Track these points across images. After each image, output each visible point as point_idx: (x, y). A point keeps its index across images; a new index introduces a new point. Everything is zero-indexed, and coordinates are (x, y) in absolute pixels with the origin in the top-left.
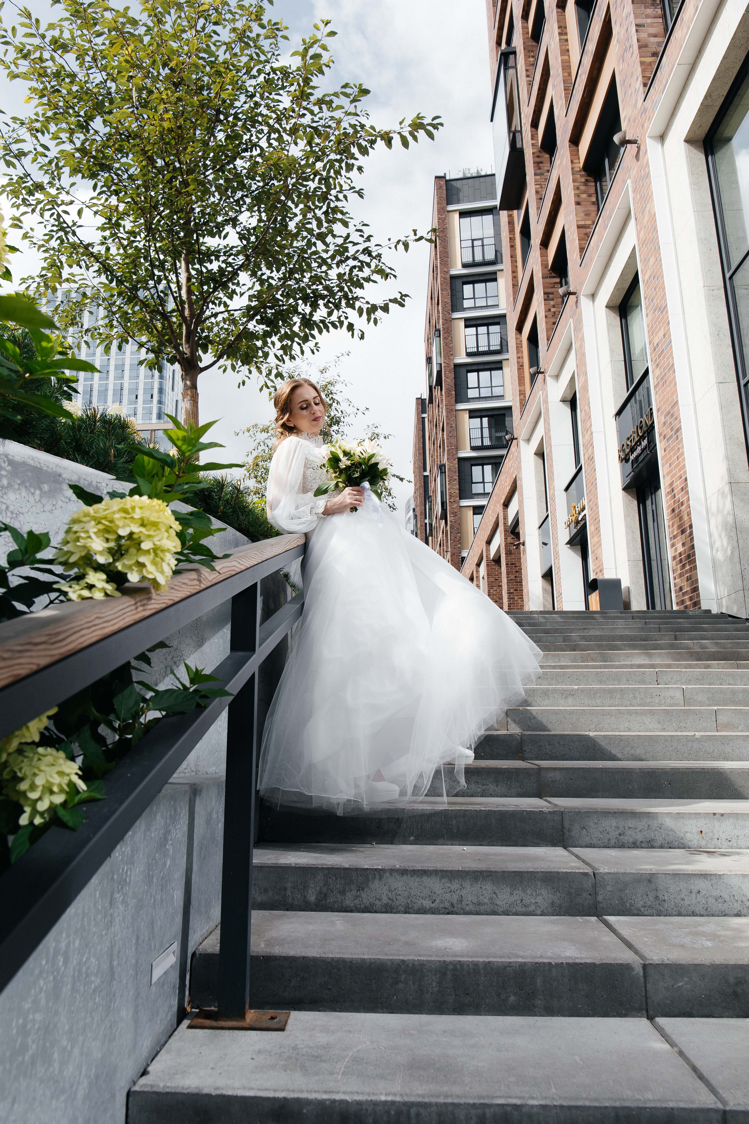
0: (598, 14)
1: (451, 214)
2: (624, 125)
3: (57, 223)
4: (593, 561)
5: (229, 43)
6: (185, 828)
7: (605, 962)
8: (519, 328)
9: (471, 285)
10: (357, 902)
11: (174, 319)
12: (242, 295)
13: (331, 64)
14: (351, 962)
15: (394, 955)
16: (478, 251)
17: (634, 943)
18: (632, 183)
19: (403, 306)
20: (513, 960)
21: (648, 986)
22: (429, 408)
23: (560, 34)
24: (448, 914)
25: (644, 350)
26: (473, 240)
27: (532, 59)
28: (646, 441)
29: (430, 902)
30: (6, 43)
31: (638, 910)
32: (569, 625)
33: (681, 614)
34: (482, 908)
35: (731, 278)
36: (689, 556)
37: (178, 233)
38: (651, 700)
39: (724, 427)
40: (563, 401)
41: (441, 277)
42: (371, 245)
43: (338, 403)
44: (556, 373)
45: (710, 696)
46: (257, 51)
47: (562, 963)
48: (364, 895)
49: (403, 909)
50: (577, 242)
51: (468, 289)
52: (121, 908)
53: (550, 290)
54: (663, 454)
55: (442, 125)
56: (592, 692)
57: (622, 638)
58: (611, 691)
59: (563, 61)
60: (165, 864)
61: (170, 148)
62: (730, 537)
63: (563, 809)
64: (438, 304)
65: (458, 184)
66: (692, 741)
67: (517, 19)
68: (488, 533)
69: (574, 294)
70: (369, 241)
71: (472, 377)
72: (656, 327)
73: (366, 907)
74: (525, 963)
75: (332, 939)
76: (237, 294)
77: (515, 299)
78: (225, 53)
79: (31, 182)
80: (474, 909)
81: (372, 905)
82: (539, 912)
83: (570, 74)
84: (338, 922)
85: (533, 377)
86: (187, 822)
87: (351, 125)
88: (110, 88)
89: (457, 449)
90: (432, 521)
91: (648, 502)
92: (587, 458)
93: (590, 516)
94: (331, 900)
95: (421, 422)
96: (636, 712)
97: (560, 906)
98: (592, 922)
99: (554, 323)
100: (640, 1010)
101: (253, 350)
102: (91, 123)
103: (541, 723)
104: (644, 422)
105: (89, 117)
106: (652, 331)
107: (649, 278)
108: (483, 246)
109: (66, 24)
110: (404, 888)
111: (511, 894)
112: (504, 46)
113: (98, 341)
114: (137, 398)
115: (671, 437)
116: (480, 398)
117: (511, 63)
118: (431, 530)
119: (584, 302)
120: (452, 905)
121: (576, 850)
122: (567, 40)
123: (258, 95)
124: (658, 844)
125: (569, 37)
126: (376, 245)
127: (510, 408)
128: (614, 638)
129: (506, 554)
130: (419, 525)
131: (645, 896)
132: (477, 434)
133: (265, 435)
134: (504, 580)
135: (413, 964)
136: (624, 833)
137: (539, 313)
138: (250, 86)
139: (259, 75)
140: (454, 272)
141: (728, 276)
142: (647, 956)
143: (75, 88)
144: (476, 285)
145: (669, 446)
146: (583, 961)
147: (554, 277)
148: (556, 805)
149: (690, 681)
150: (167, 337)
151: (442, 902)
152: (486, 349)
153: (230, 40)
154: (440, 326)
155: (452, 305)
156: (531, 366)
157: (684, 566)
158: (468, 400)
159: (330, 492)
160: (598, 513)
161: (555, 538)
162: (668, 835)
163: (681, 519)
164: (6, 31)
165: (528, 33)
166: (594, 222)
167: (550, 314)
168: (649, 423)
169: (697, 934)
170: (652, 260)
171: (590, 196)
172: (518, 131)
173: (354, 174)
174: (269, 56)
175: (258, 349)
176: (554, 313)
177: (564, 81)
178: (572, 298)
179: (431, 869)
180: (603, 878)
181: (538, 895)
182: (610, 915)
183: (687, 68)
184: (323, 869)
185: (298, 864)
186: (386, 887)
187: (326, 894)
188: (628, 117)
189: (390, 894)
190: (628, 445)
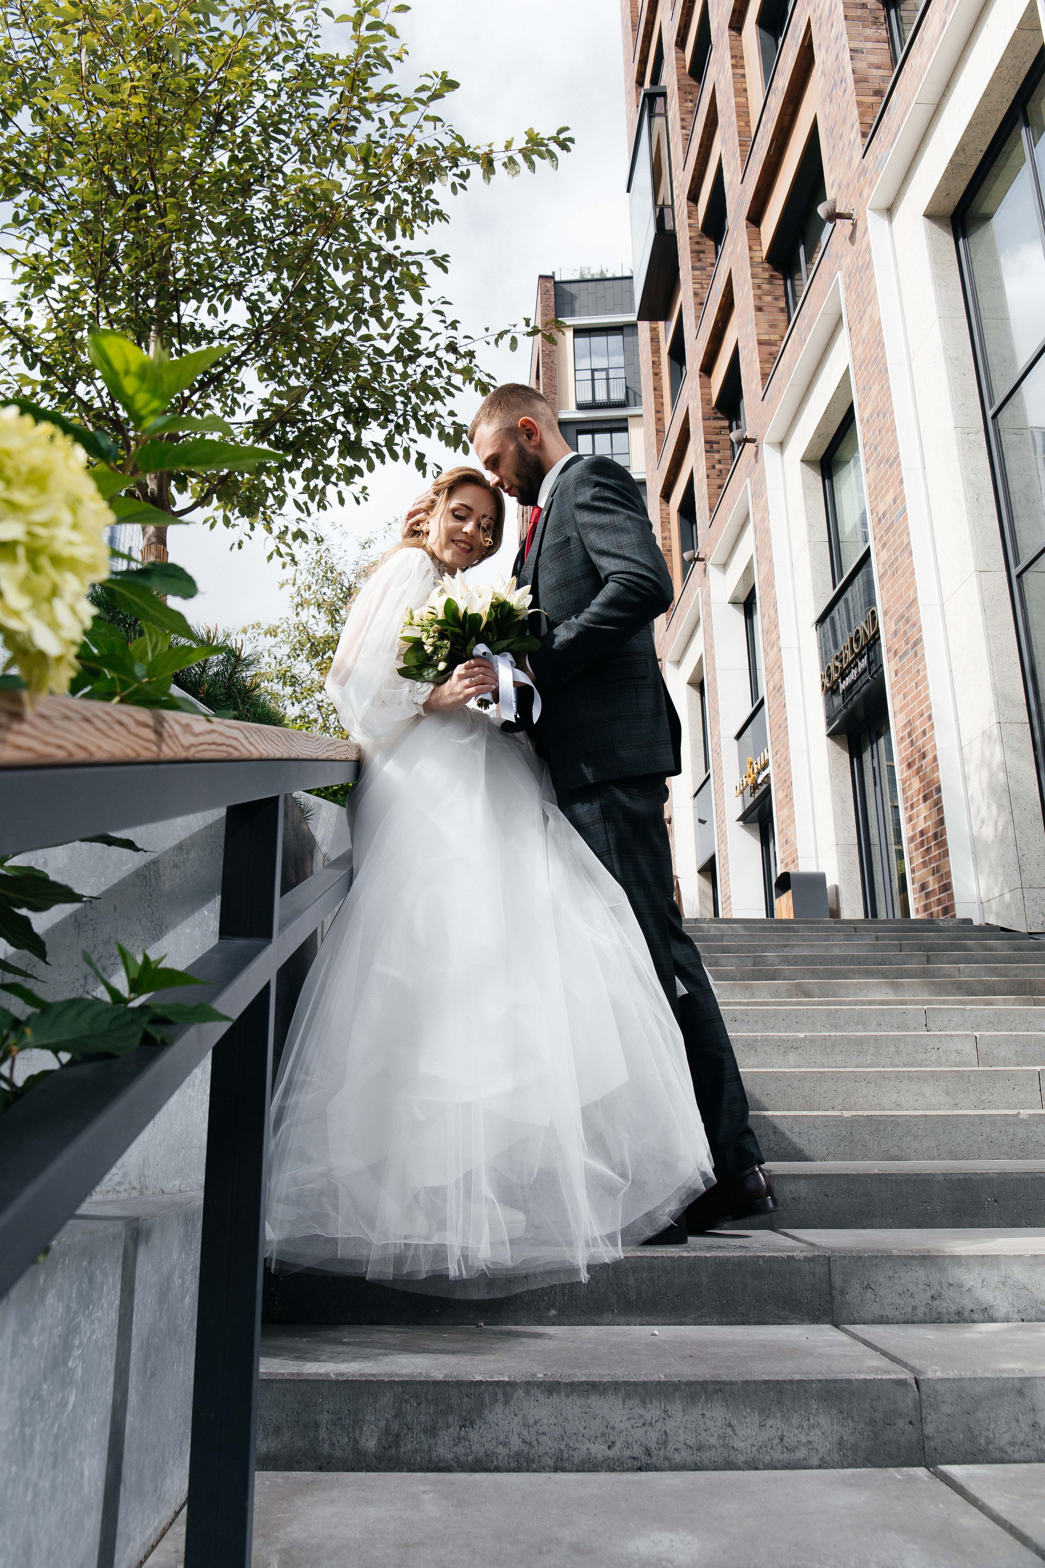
0: (792, 37)
1: (562, 330)
2: (831, 192)
4: (782, 846)
6: (114, 1316)
8: (666, 495)
9: (590, 436)
10: (460, 1449)
13: (404, 56)
16: (601, 387)
18: (844, 277)
23: (734, 66)
24: (640, 1469)
25: (860, 522)
26: (593, 371)
27: (690, 104)
28: (865, 661)
29: (605, 1447)
31: (1002, 1450)
32: (759, 940)
33: (928, 924)
34: (706, 1456)
35: (994, 417)
36: (935, 836)
38: (924, 1056)
39: (988, 637)
40: (733, 602)
42: (459, 334)
44: (722, 561)
45: (1019, 1049)
46: (284, 29)
48: (473, 1436)
49: (551, 1462)
50: (758, 365)
51: (584, 442)
53: (714, 438)
54: (894, 679)
55: (573, 140)
56: (829, 1043)
57: (845, 960)
59: (737, 105)
60: (63, 1404)
62: (1000, 806)
65: (572, 289)
66: (1015, 1124)
67: (669, 47)
69: (752, 441)
70: (455, 329)
72: (882, 488)
73: (477, 1460)
77: (660, 452)
78: (234, 27)
80: (689, 1459)
81: (490, 1455)
82: (815, 1461)
83: (748, 124)
84: (425, 1497)
86: (117, 1302)
91: (867, 756)
92: (771, 685)
93: (776, 776)
94: (407, 1446)
96: (910, 1077)
97: (855, 1448)
98: (918, 1478)
99: (720, 487)
101: (259, 493)
104: (861, 633)
105: (11, 104)
106: (876, 494)
107: (871, 414)
108: (608, 379)
110: (553, 1420)
111: (761, 1426)
112: (647, 85)
115: (906, 653)
117: (659, 108)
119: (768, 453)
120: (648, 1453)
121: (857, 1329)
122: (744, 76)
123: (284, 96)
125: (747, 71)
126: (466, 337)
128: (833, 960)
131: (1013, 1424)
133: (270, 641)
136: (940, 1295)
137: (698, 470)
138: (272, 81)
140: (564, 415)
141: (990, 413)
144: (596, 436)
145: (903, 666)
147: (720, 419)
149: (978, 1025)
151: (628, 1445)
156: (683, 549)
157: (927, 851)
160: (789, 771)
161: (721, 811)
165: (684, 67)
166: (782, 338)
167: (714, 473)
168: (870, 633)
170: (875, 389)
171: (776, 299)
172: (668, 206)
174: (303, 37)
175: (269, 490)
176: (721, 471)
177: (740, 134)
178: (749, 447)
179: (606, 1379)
180: (934, 1390)
181: (812, 1427)
182: (949, 1463)
183: (929, 109)
184: (392, 1382)
185: (342, 1374)
186: (518, 1419)
187: (398, 1436)
188: (838, 181)
189: (525, 1433)
190: (836, 667)
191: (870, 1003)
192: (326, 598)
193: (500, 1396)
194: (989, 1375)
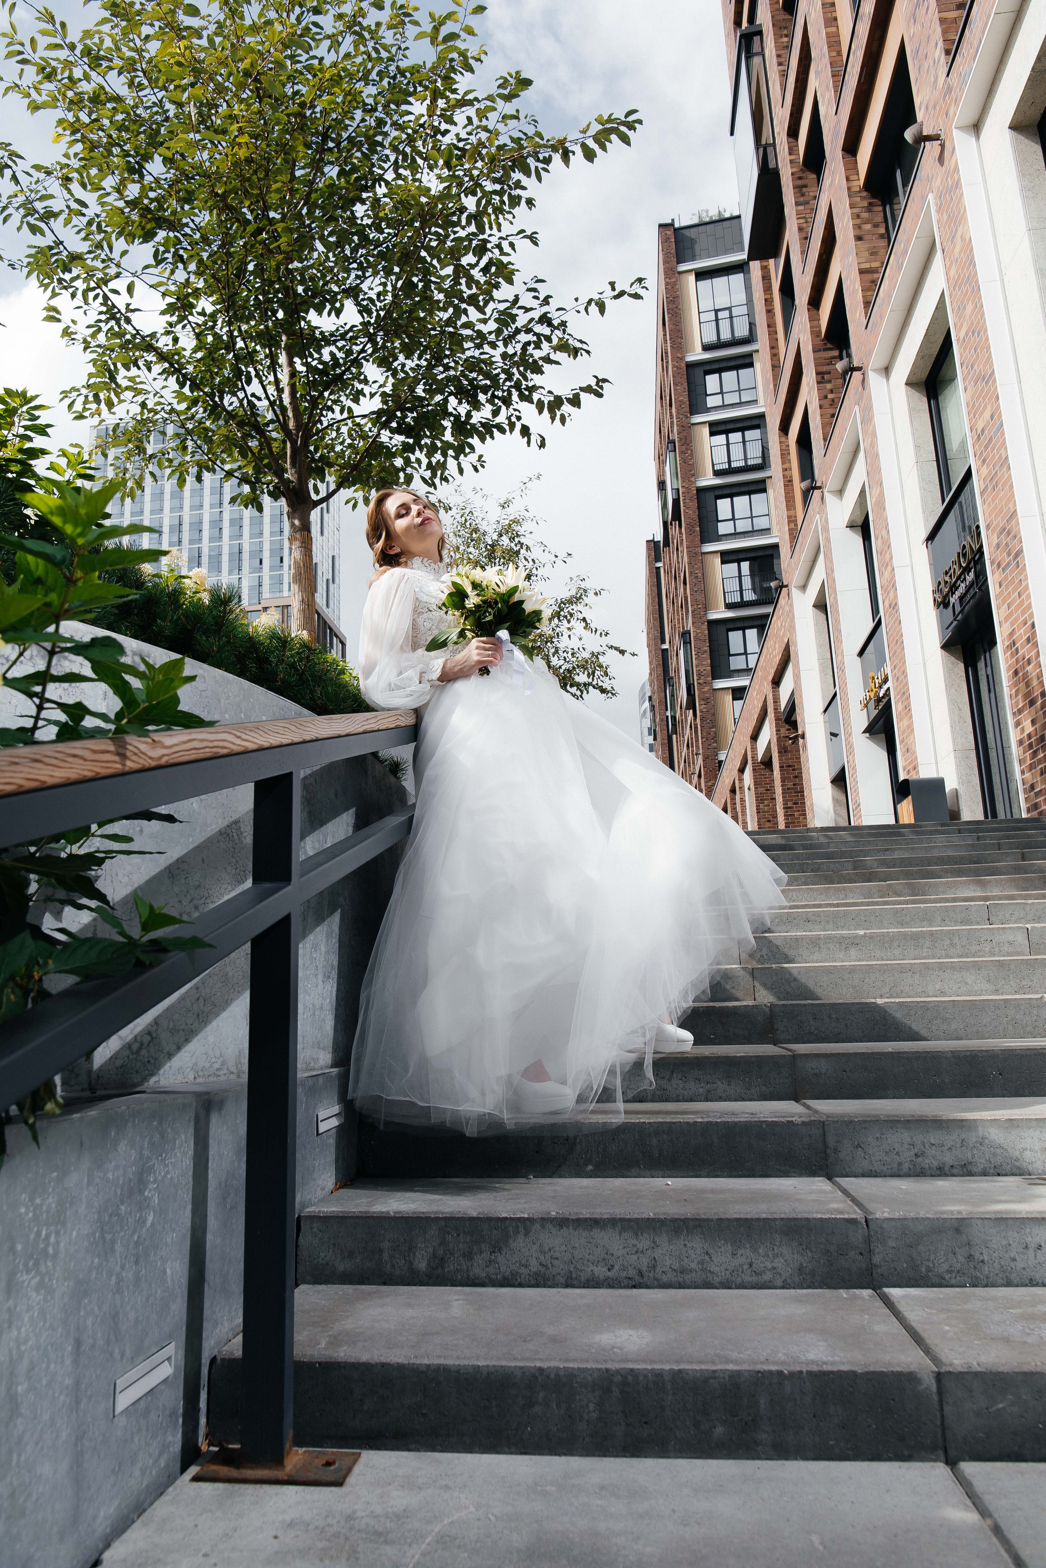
1: (684, 276)
2: (920, 115)
3: (104, 309)
4: (903, 755)
5: (334, 35)
7: (871, 1369)
8: (784, 428)
9: (717, 375)
10: (491, 1270)
11: (274, 435)
12: (372, 395)
13: (483, 57)
14: (458, 1372)
15: (527, 1359)
16: (725, 326)
17: (925, 1335)
18: (935, 199)
19: (600, 395)
20: (719, 1367)
21: (947, 1409)
22: (665, 554)
24: (634, 1287)
25: (963, 443)
26: (717, 311)
27: (785, 39)
28: (972, 574)
29: (605, 1269)
30: (24, 62)
31: (940, 1276)
32: (864, 846)
33: (1033, 823)
34: (688, 1278)
36: (1042, 738)
37: (274, 312)
38: (978, 948)
40: (851, 526)
41: (674, 366)
42: (551, 309)
43: (528, 548)
44: (838, 487)
46: (376, 46)
47: (801, 1372)
48: (501, 1259)
49: (563, 1280)
50: (860, 294)
51: (712, 382)
52: (36, 1297)
53: (825, 369)
54: (998, 590)
55: (640, 122)
56: (887, 939)
57: (941, 861)
58: (915, 937)
59: (828, 36)
60: (142, 1221)
61: (250, 186)
63: (824, 1118)
64: (671, 405)
65: (692, 233)
66: (1038, 1006)
68: (753, 723)
69: (859, 369)
70: (548, 303)
71: (723, 506)
72: (980, 405)
73: (505, 1278)
74: (739, 1372)
75: (437, 1333)
76: (364, 396)
77: (776, 387)
79: (65, 253)
80: (675, 1279)
81: (514, 1274)
82: (779, 1283)
83: (839, 53)
84: (456, 1303)
85: (807, 495)
86: (191, 1153)
87: (512, 139)
88: (168, 111)
89: (706, 608)
90: (675, 712)
91: (981, 665)
92: (887, 605)
93: (895, 689)
94: (450, 1267)
95: (655, 576)
96: (953, 967)
97: (813, 1273)
98: (863, 1299)
99: (833, 415)
100: (933, 1448)
101: (390, 473)
102: (147, 166)
103: (806, 987)
104: (967, 547)
105: (142, 155)
106: (974, 413)
107: (967, 334)
108: (731, 317)
109: (106, 28)
110: (563, 1248)
111: (734, 1255)
112: (745, 24)
113: (168, 471)
114: (261, 563)
115: (1008, 564)
116: (736, 535)
117: (756, 48)
118: (674, 725)
119: (874, 380)
120: (640, 1273)
121: (844, 1182)
123: (380, 108)
124: (980, 1168)
126: (558, 309)
127: (776, 547)
128: (930, 861)
129: (779, 752)
130: (658, 720)
131: (951, 1255)
132: (733, 585)
134: (779, 790)
135: (557, 1375)
136: (923, 1154)
137: (811, 402)
138: (369, 96)
139: (381, 80)
140: (691, 358)
142: (944, 1360)
143: (120, 117)
144: (723, 374)
145: (1006, 578)
146: (835, 1369)
147: (829, 349)
148: (816, 1112)
149: (1040, 917)
150: (266, 461)
151: (624, 1268)
152: (742, 463)
153: (335, 31)
154: (675, 436)
155: (690, 406)
156: (803, 479)
157: (1035, 754)
158: (719, 538)
159: (450, 646)
160: (907, 683)
161: (847, 724)
162: (995, 1155)
163: (1028, 685)
164: (22, 45)
167: (826, 403)
168: (975, 547)
169: (1033, 1317)
170: (969, 308)
171: (876, 226)
172: (770, 145)
173: (521, 209)
174: (394, 50)
175: (398, 470)
176: (833, 400)
177: (832, 64)
178: (857, 375)
179: (605, 1216)
180: (881, 1227)
181: (776, 1256)
182: (894, 1286)
183: (1009, 18)
184: (437, 1219)
185: (399, 1212)
186: (536, 1247)
187: (443, 1259)
188: (925, 102)
189: (542, 1258)
190: (946, 582)
191: (954, 900)
192: (471, 556)
193: (521, 1229)
194: (930, 1216)
